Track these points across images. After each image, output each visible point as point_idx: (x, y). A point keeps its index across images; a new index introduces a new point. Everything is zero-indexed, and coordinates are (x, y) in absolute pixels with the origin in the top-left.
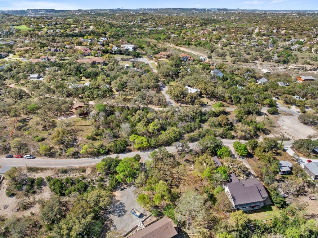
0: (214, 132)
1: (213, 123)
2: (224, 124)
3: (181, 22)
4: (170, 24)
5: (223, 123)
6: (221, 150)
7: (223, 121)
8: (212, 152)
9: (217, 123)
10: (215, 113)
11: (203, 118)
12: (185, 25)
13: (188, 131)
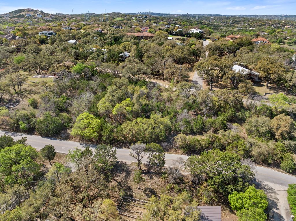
0: (248, 146)
1: (255, 126)
2: (282, 134)
3: (279, 24)
4: (265, 25)
5: (279, 131)
6: (241, 194)
7: (280, 127)
8: (217, 192)
9: (263, 130)
10: (271, 110)
11: (239, 114)
12: (283, 27)
13: (195, 130)
